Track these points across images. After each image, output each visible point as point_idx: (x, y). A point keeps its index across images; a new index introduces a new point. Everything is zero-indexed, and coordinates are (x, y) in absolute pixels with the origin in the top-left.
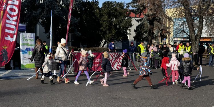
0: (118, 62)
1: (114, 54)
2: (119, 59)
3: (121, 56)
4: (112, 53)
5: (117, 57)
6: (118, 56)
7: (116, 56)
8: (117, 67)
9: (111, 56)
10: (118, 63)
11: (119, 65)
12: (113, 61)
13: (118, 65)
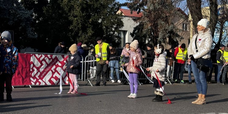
0: (52, 71)
1: (43, 56)
2: (54, 67)
3: (60, 62)
4: (39, 54)
5: (51, 63)
6: (53, 60)
7: (47, 60)
8: (50, 81)
9: (39, 59)
10: (53, 73)
11: (54, 76)
12: (41, 70)
13: (52, 77)
